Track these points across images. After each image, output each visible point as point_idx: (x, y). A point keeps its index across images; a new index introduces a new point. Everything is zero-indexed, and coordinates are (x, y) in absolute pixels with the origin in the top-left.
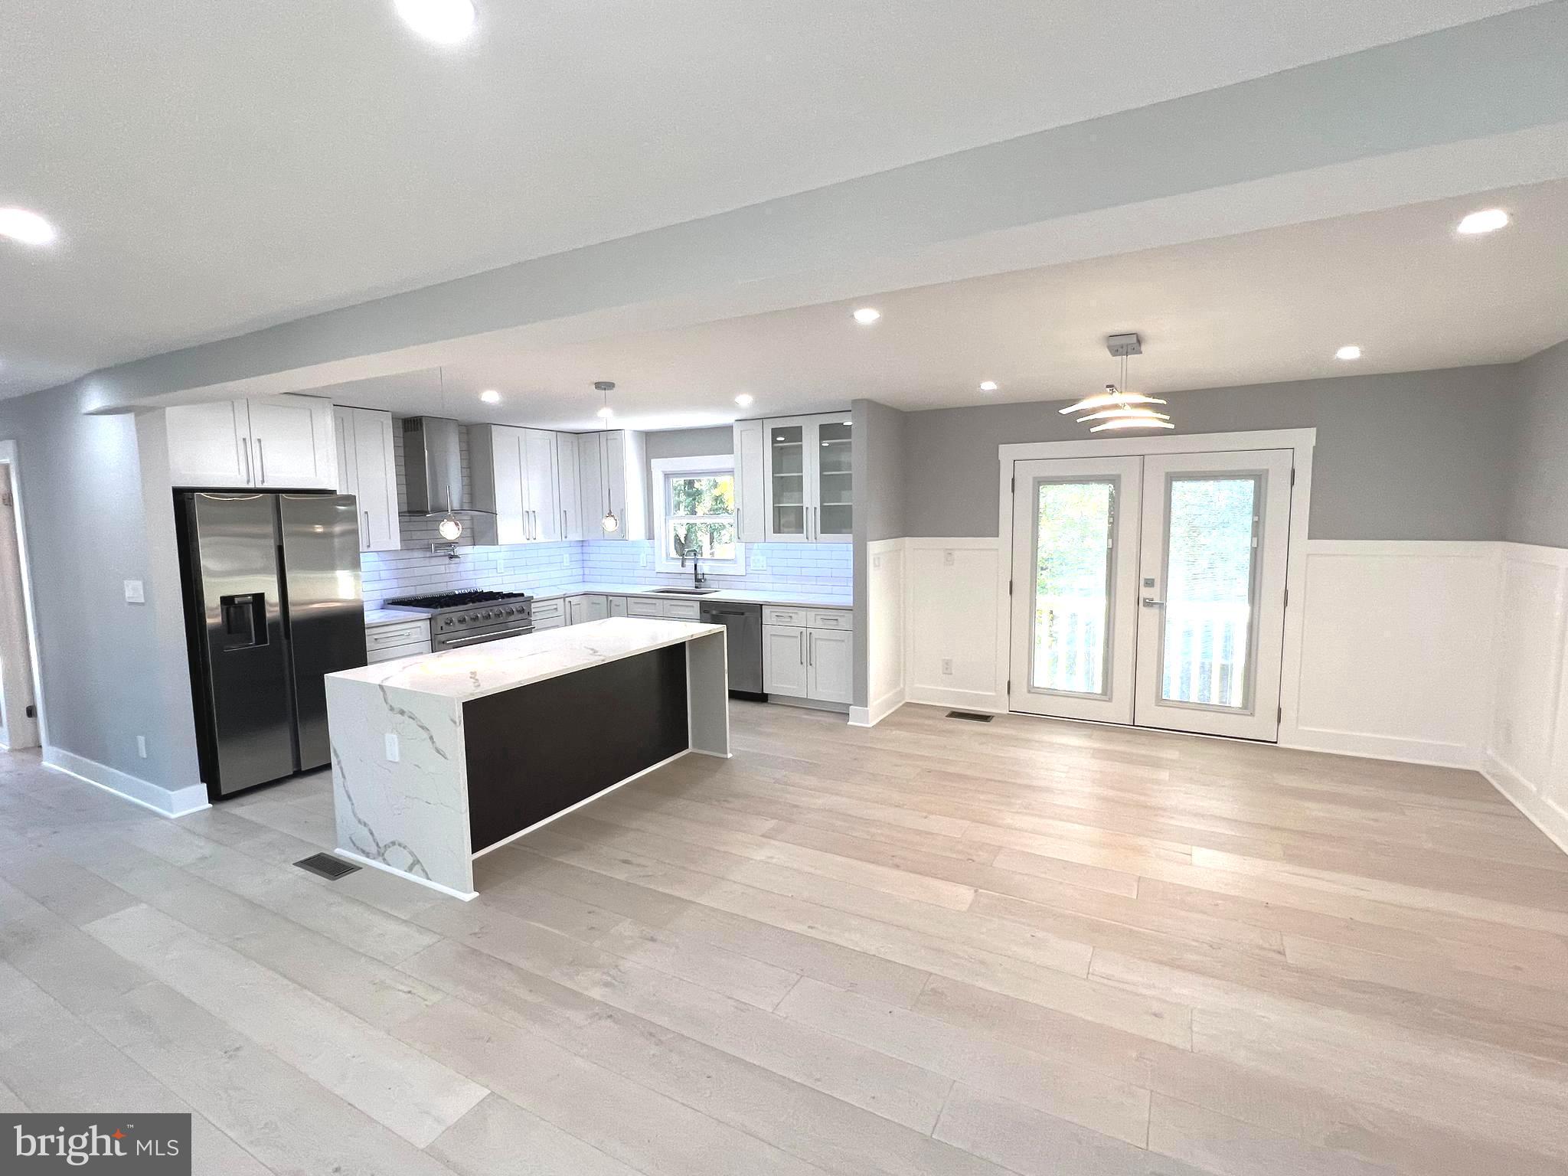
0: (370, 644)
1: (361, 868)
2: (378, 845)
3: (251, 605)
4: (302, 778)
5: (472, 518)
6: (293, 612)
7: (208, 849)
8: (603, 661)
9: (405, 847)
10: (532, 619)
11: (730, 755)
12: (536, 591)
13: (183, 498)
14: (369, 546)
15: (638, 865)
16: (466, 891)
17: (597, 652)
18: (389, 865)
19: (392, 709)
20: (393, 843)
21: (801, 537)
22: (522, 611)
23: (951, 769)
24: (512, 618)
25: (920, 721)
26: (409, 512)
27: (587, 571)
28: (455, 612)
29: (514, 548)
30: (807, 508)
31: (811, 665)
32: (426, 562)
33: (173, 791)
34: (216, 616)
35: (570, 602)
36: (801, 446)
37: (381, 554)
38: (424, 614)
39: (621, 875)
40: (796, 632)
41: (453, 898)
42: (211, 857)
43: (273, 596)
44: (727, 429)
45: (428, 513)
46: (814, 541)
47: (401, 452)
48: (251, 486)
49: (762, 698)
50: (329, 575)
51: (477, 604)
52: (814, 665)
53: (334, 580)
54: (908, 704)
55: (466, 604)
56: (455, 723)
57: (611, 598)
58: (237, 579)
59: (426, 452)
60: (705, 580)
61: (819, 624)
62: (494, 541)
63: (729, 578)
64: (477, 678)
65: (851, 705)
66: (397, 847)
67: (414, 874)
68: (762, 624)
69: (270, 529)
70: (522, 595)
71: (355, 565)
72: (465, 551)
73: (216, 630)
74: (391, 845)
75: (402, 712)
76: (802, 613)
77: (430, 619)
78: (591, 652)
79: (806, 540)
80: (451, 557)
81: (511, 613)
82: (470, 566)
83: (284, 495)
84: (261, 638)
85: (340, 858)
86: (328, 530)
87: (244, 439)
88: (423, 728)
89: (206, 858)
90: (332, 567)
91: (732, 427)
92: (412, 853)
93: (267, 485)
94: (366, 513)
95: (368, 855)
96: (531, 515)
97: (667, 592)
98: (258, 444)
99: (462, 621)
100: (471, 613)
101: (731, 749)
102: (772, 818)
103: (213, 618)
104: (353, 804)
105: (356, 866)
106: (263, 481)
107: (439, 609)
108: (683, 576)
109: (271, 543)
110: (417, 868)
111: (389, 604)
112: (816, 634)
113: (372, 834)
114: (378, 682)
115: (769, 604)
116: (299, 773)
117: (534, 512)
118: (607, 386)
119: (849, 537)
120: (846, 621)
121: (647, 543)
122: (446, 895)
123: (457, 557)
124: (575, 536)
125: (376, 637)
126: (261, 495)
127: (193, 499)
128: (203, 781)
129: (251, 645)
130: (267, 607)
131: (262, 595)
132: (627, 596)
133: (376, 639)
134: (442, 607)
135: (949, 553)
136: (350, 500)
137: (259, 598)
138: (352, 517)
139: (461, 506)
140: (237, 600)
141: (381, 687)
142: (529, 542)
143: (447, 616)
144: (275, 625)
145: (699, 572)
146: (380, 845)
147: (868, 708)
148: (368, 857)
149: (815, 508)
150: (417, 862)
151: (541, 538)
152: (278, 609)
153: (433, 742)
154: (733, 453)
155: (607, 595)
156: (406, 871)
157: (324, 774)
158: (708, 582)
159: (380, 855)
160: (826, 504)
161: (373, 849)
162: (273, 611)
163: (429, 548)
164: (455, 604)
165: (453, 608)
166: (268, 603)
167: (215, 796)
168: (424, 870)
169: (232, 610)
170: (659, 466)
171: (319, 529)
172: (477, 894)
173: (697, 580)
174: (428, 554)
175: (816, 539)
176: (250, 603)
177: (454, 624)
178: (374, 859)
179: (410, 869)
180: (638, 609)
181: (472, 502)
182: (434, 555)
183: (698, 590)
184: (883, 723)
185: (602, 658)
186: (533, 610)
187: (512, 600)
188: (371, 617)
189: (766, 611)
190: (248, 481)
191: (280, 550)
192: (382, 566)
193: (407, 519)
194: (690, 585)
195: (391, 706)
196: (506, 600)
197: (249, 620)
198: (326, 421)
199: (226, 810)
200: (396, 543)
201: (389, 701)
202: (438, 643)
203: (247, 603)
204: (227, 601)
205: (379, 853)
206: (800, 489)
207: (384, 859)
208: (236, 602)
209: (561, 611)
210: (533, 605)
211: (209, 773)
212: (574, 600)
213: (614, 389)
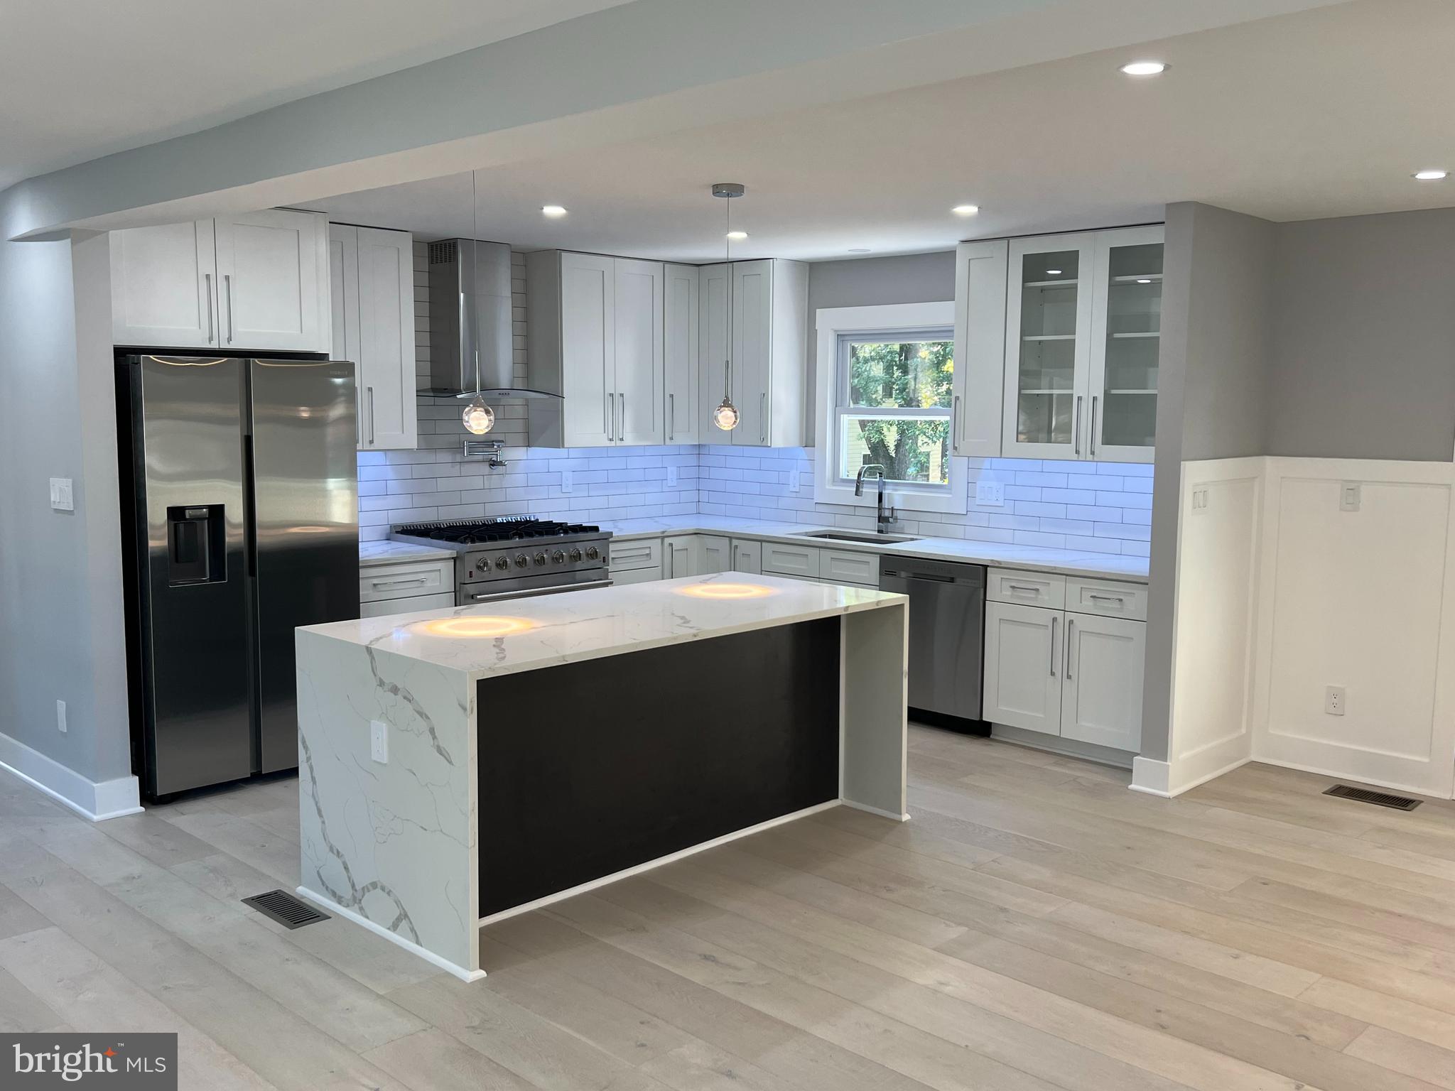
0: (365, 592)
1: (330, 918)
2: (353, 886)
3: (206, 521)
4: (261, 785)
5: (527, 403)
6: (262, 537)
7: (137, 867)
8: (695, 636)
9: (389, 893)
10: (611, 568)
11: (906, 817)
12: (620, 525)
13: (126, 360)
14: (371, 442)
15: (728, 966)
16: (466, 967)
17: (688, 622)
18: (367, 917)
19: (381, 683)
20: (374, 885)
21: (1067, 450)
22: (593, 555)
23: (1312, 884)
24: (579, 565)
25: (1267, 796)
26: (434, 390)
27: (704, 496)
28: (492, 551)
29: (590, 453)
30: (1080, 398)
31: (1069, 677)
32: (456, 470)
33: (97, 783)
34: (159, 539)
35: (671, 545)
36: (1075, 287)
37: (389, 454)
38: (445, 550)
39: (698, 975)
40: (1044, 617)
41: (449, 975)
42: (139, 877)
43: (234, 514)
44: (946, 257)
45: (460, 392)
46: (1090, 457)
47: (425, 294)
48: (214, 345)
49: (980, 729)
50: (318, 485)
51: (526, 541)
52: (1074, 677)
53: (324, 493)
54: (1253, 765)
55: (507, 538)
56: (465, 709)
57: (735, 542)
58: (190, 484)
59: (462, 295)
60: (896, 519)
61: (1088, 604)
62: (557, 441)
63: (937, 518)
64: (503, 646)
65: (1137, 754)
66: (378, 891)
67: (398, 934)
68: (985, 600)
69: (236, 411)
70: (596, 529)
71: (350, 471)
72: (515, 455)
73: (160, 559)
74: (370, 888)
75: (395, 690)
76: (1057, 584)
77: (455, 559)
78: (680, 621)
79: (1075, 456)
80: (493, 464)
81: (577, 557)
82: (519, 479)
83: (256, 360)
84: (217, 572)
85: (303, 900)
86: (319, 414)
87: (208, 277)
88: (421, 714)
89: (134, 878)
90: (323, 474)
91: (956, 251)
92: (398, 903)
93: (234, 345)
94: (370, 389)
95: (340, 900)
96: (617, 398)
97: (831, 537)
98: (225, 283)
99: (501, 565)
100: (517, 553)
101: (908, 806)
102: (960, 924)
103: (158, 540)
104: (323, 822)
105: (324, 915)
106: (230, 339)
107: (469, 544)
108: (859, 511)
109: (236, 433)
110: (404, 924)
111: (397, 532)
112: (1081, 623)
113: (346, 868)
114: (365, 642)
115: (999, 566)
116: (259, 778)
117: (622, 395)
118: (733, 190)
119: (1148, 452)
120: (1137, 602)
121: (803, 453)
122: (440, 968)
123: (501, 464)
124: (684, 439)
125: (375, 581)
126: (226, 359)
127: (138, 363)
128: (134, 772)
129: (204, 581)
130: (228, 529)
131: (221, 507)
132: (761, 540)
133: (375, 585)
134: (473, 541)
135: (1351, 491)
136: (347, 369)
137: (217, 512)
138: (350, 394)
139: (512, 382)
140: (188, 513)
141: (369, 650)
142: (613, 444)
143: (479, 555)
144: (236, 554)
145: (886, 504)
146: (357, 888)
147: (1168, 763)
148: (340, 902)
149: (1095, 399)
150: (404, 916)
151: (629, 440)
152: (241, 531)
153: (434, 738)
154: (953, 300)
155: (730, 537)
156: (389, 929)
157: (290, 783)
158: (900, 523)
159: (356, 901)
160: (1114, 392)
161: (347, 893)
162: (234, 534)
163: (460, 449)
164: (493, 539)
165: (489, 545)
166: (229, 522)
167: (149, 797)
168: (412, 930)
169: (181, 527)
170: (830, 320)
171: (305, 414)
172: (483, 973)
173: (881, 519)
174: (458, 458)
175: (1093, 453)
176: (205, 519)
177: (490, 570)
178: (347, 906)
179: (394, 927)
180: (778, 563)
181: (528, 376)
182: (466, 459)
183: (883, 536)
184: (1197, 793)
185: (694, 631)
186: (612, 555)
187: (582, 536)
188: (368, 551)
189: (993, 578)
190: (211, 339)
191: (248, 441)
192: (390, 473)
193: (431, 401)
194: (869, 527)
195: (381, 680)
196: (571, 536)
197: (203, 543)
198: (318, 248)
199: (162, 818)
200: (410, 438)
201: (378, 673)
202: (463, 596)
203: (201, 519)
204: (176, 514)
205: (354, 898)
206: (1070, 363)
207: (361, 909)
208: (187, 517)
209: (656, 558)
210: (612, 547)
211: (143, 764)
212: (679, 543)
213: (744, 195)
